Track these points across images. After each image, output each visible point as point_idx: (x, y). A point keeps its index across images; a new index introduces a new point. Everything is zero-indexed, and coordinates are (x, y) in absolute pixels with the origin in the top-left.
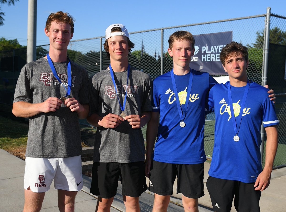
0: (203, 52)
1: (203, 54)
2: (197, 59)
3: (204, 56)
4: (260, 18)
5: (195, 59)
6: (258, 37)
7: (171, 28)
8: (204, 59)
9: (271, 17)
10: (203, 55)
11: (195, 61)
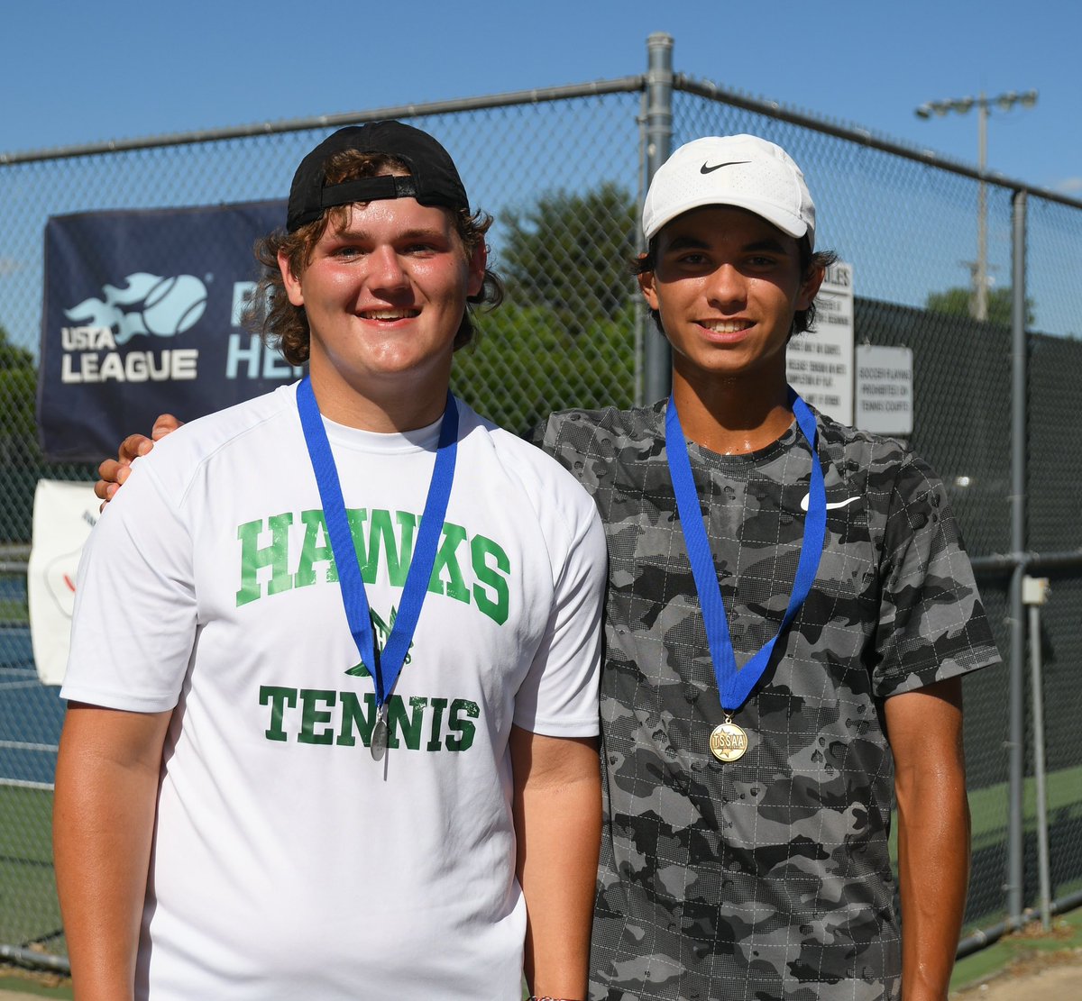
0: (236, 320)
1: (234, 330)
2: (192, 364)
3: (245, 345)
4: (610, 100)
5: (177, 364)
6: (511, 239)
7: (19, 161)
8: (243, 365)
9: (677, 95)
10: (234, 341)
11: (177, 374)
